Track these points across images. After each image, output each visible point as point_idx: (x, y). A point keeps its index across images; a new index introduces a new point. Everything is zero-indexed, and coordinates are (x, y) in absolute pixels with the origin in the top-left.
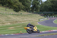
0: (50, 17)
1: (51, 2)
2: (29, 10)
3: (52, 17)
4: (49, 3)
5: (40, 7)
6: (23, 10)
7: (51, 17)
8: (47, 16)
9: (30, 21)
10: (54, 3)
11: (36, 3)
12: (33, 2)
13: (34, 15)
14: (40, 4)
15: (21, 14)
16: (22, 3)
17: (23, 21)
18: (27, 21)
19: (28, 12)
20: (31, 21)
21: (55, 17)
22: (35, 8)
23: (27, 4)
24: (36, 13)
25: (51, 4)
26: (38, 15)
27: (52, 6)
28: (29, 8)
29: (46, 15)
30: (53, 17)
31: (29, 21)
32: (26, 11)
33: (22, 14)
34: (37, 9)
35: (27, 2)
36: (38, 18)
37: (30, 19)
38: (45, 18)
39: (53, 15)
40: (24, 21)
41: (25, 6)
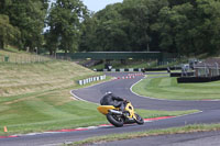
0: (118, 70)
1: (120, 12)
2: (39, 45)
3: (127, 70)
4: (113, 16)
5: (81, 33)
6: (15, 44)
7: (122, 70)
8: (107, 67)
9: (41, 85)
10: (132, 19)
11: (63, 16)
12: (52, 13)
13: (58, 63)
14: (81, 20)
15: (7, 58)
16: (11, 19)
17: (13, 88)
18: (28, 86)
19: (32, 50)
20: (46, 88)
21: (136, 70)
22: (60, 38)
23: (31, 21)
24: (64, 56)
25: (120, 21)
26: (74, 64)
27: (127, 30)
28: (38, 38)
29: (101, 62)
30: (131, 70)
31: (37, 86)
32: (25, 50)
33: (10, 60)
34: (68, 39)
35: (28, 15)
36: (72, 76)
37: (41, 80)
38: (99, 73)
39: (130, 63)
40: (18, 88)
41: (22, 28)
